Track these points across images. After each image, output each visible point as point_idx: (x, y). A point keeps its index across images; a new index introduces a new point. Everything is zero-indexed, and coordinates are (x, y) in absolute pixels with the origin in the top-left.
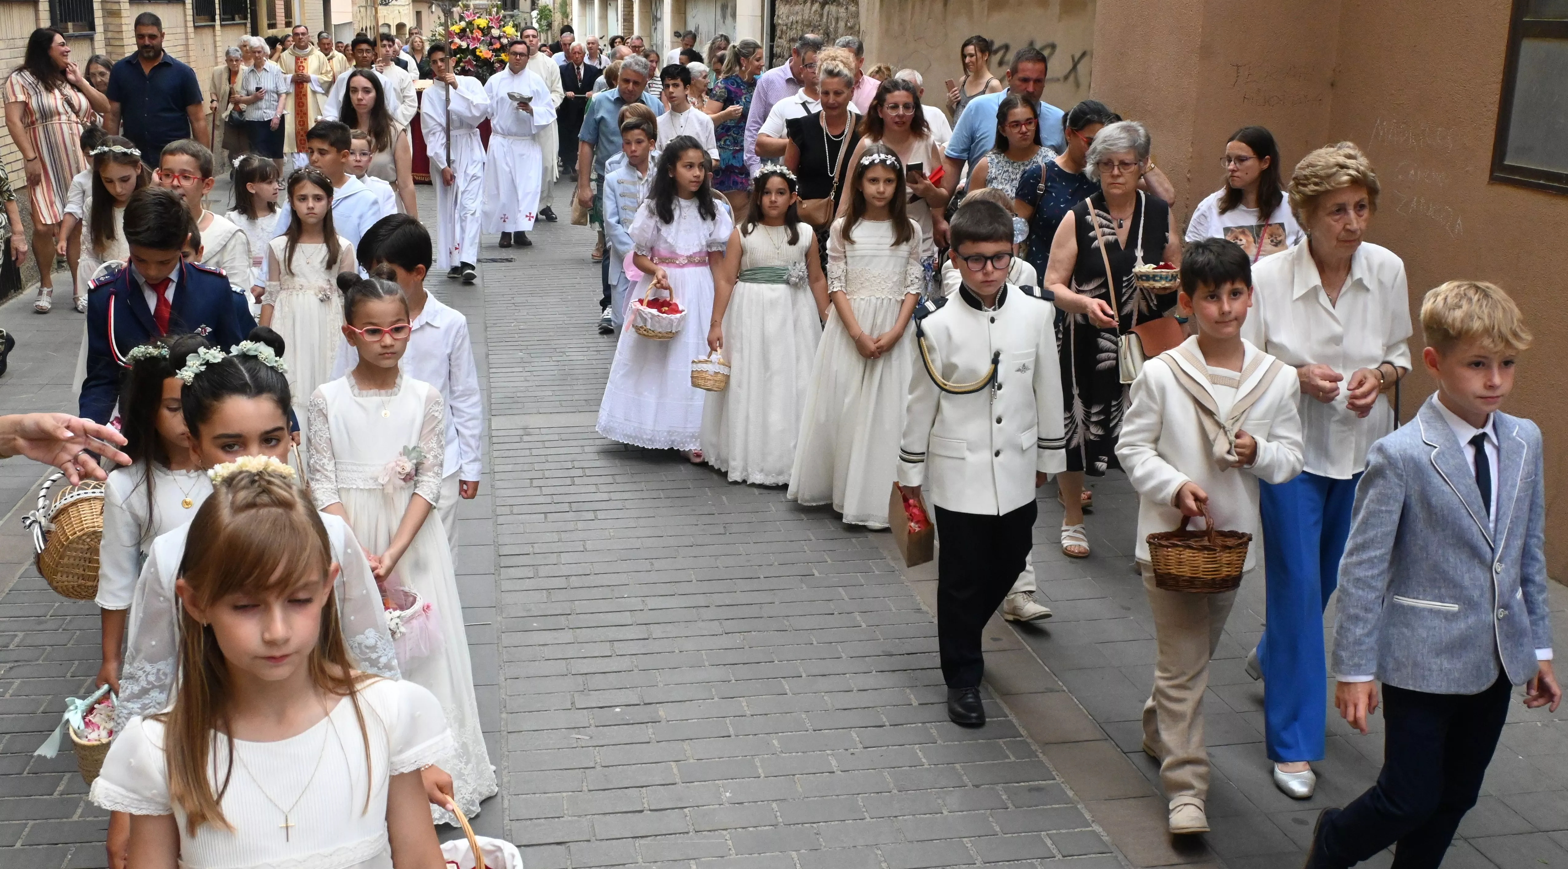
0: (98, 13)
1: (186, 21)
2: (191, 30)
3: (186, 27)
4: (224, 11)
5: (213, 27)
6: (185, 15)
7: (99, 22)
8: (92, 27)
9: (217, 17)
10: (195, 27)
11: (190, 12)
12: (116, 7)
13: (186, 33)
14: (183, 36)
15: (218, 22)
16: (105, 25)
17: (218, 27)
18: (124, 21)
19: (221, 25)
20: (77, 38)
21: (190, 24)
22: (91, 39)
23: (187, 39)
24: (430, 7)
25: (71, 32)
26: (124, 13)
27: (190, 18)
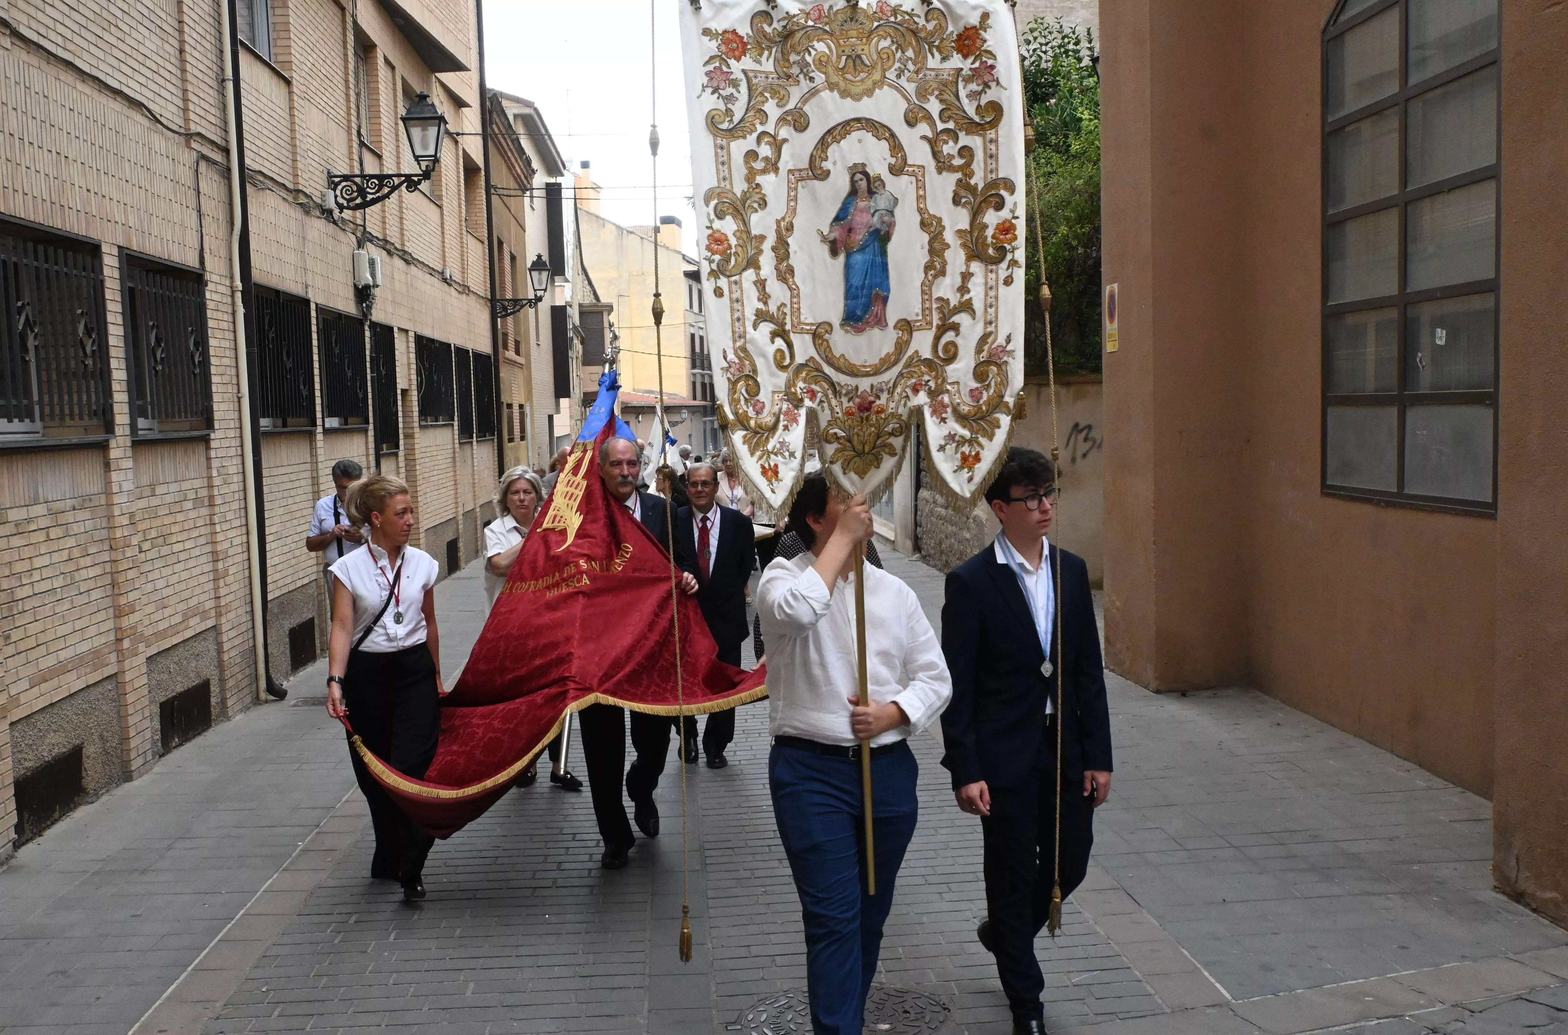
0: (401, 436)
1: (454, 439)
2: (457, 446)
3: (454, 443)
4: (479, 431)
5: (471, 443)
6: (453, 434)
7: (401, 442)
8: (397, 447)
9: (474, 435)
10: (460, 443)
11: (456, 432)
12: (410, 431)
13: (454, 448)
14: (451, 451)
15: (475, 439)
16: (405, 444)
17: (475, 443)
18: (416, 441)
19: (477, 441)
20: (389, 455)
21: (457, 441)
22: (396, 455)
23: (454, 453)
24: (637, 417)
25: (385, 451)
26: (416, 436)
27: (456, 437)
